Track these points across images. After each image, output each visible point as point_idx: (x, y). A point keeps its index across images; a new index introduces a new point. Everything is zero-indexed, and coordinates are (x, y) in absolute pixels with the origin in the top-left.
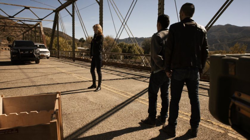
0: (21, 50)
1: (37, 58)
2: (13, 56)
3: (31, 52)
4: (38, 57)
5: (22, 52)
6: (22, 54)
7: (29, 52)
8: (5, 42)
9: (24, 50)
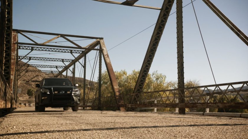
0: (55, 89)
1: (76, 102)
2: (43, 98)
3: (68, 92)
4: (77, 100)
5: (56, 92)
6: (55, 94)
7: (66, 92)
8: (25, 97)
9: (59, 90)
